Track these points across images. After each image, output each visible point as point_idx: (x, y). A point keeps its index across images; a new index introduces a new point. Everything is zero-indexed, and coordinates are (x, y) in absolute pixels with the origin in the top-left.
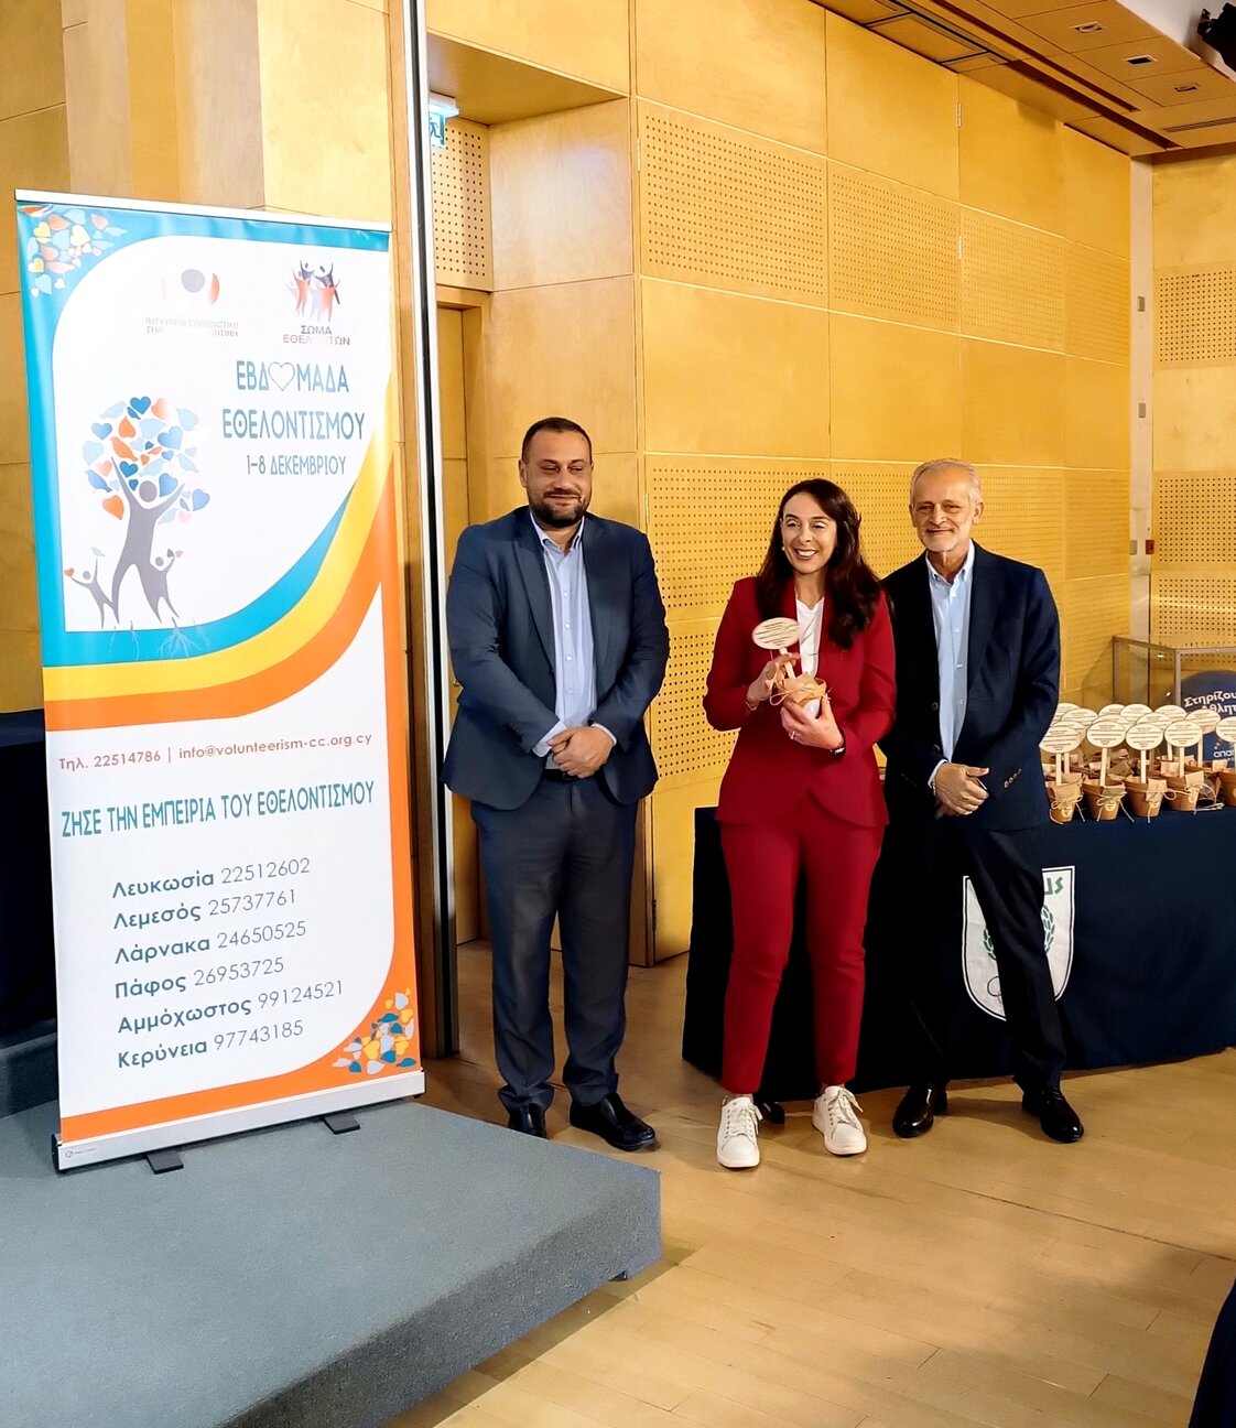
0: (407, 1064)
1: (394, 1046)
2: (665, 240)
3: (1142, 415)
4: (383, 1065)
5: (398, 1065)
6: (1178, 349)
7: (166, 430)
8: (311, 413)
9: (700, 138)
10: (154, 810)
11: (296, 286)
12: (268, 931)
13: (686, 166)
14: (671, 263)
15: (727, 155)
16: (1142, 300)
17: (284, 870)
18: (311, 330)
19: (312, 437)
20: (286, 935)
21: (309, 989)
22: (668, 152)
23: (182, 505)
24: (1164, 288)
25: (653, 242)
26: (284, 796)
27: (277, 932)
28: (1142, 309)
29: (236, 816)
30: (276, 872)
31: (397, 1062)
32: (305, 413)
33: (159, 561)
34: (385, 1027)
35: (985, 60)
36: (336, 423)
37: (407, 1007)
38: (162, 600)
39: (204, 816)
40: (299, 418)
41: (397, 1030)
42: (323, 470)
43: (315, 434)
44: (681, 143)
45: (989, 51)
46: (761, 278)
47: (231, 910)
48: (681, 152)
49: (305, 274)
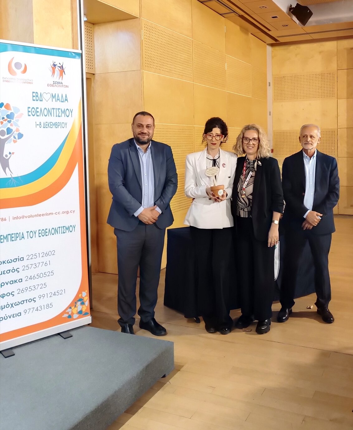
0: (86, 314)
1: (82, 309)
2: (150, 60)
3: (270, 115)
4: (78, 315)
5: (83, 315)
6: (279, 97)
7: (9, 113)
8: (56, 109)
9: (159, 31)
10: (4, 237)
11: (51, 69)
12: (42, 274)
13: (155, 39)
14: (151, 67)
15: (166, 36)
16: (269, 83)
17: (47, 254)
18: (56, 82)
19: (56, 116)
20: (47, 276)
21: (55, 292)
22: (150, 35)
23: (14, 137)
24: (275, 80)
25: (146, 61)
26: (47, 231)
27: (45, 275)
28: (270, 86)
29: (31, 238)
30: (44, 255)
31: (82, 314)
32: (54, 109)
33: (6, 156)
34: (79, 303)
35: (233, 14)
36: (64, 112)
37: (86, 296)
38: (7, 168)
39: (21, 239)
40: (52, 110)
41: (83, 304)
42: (59, 127)
43: (57, 115)
44: (154, 32)
45: (234, 12)
46: (175, 73)
47: (30, 268)
48: (154, 35)
49: (55, 65)
